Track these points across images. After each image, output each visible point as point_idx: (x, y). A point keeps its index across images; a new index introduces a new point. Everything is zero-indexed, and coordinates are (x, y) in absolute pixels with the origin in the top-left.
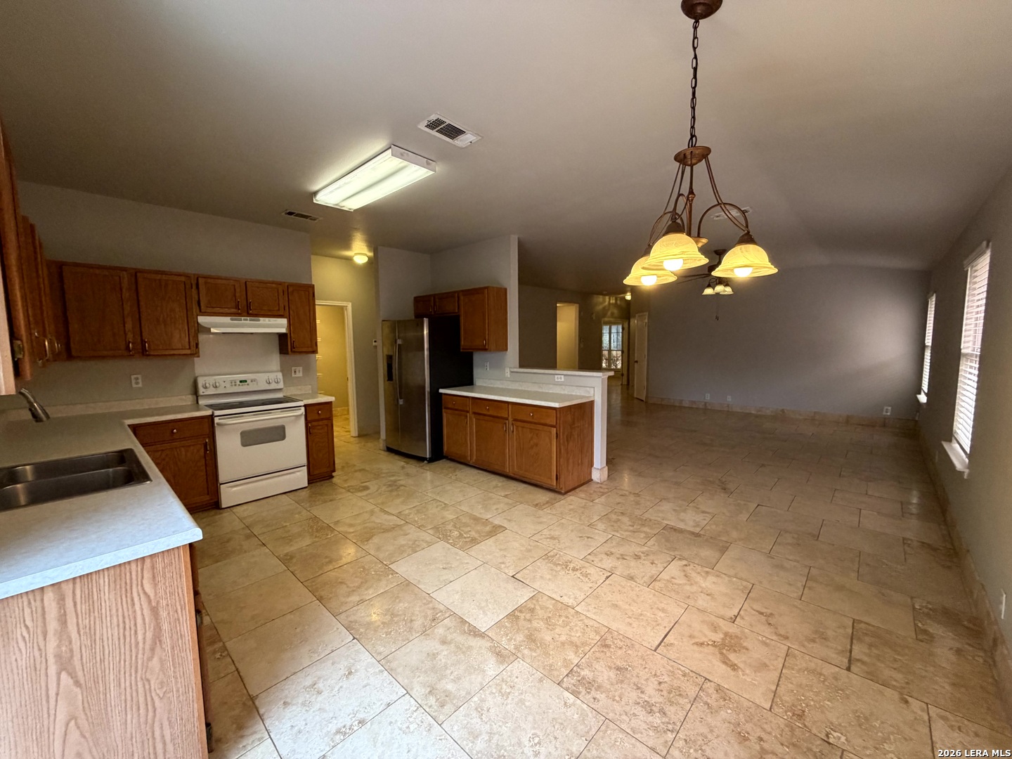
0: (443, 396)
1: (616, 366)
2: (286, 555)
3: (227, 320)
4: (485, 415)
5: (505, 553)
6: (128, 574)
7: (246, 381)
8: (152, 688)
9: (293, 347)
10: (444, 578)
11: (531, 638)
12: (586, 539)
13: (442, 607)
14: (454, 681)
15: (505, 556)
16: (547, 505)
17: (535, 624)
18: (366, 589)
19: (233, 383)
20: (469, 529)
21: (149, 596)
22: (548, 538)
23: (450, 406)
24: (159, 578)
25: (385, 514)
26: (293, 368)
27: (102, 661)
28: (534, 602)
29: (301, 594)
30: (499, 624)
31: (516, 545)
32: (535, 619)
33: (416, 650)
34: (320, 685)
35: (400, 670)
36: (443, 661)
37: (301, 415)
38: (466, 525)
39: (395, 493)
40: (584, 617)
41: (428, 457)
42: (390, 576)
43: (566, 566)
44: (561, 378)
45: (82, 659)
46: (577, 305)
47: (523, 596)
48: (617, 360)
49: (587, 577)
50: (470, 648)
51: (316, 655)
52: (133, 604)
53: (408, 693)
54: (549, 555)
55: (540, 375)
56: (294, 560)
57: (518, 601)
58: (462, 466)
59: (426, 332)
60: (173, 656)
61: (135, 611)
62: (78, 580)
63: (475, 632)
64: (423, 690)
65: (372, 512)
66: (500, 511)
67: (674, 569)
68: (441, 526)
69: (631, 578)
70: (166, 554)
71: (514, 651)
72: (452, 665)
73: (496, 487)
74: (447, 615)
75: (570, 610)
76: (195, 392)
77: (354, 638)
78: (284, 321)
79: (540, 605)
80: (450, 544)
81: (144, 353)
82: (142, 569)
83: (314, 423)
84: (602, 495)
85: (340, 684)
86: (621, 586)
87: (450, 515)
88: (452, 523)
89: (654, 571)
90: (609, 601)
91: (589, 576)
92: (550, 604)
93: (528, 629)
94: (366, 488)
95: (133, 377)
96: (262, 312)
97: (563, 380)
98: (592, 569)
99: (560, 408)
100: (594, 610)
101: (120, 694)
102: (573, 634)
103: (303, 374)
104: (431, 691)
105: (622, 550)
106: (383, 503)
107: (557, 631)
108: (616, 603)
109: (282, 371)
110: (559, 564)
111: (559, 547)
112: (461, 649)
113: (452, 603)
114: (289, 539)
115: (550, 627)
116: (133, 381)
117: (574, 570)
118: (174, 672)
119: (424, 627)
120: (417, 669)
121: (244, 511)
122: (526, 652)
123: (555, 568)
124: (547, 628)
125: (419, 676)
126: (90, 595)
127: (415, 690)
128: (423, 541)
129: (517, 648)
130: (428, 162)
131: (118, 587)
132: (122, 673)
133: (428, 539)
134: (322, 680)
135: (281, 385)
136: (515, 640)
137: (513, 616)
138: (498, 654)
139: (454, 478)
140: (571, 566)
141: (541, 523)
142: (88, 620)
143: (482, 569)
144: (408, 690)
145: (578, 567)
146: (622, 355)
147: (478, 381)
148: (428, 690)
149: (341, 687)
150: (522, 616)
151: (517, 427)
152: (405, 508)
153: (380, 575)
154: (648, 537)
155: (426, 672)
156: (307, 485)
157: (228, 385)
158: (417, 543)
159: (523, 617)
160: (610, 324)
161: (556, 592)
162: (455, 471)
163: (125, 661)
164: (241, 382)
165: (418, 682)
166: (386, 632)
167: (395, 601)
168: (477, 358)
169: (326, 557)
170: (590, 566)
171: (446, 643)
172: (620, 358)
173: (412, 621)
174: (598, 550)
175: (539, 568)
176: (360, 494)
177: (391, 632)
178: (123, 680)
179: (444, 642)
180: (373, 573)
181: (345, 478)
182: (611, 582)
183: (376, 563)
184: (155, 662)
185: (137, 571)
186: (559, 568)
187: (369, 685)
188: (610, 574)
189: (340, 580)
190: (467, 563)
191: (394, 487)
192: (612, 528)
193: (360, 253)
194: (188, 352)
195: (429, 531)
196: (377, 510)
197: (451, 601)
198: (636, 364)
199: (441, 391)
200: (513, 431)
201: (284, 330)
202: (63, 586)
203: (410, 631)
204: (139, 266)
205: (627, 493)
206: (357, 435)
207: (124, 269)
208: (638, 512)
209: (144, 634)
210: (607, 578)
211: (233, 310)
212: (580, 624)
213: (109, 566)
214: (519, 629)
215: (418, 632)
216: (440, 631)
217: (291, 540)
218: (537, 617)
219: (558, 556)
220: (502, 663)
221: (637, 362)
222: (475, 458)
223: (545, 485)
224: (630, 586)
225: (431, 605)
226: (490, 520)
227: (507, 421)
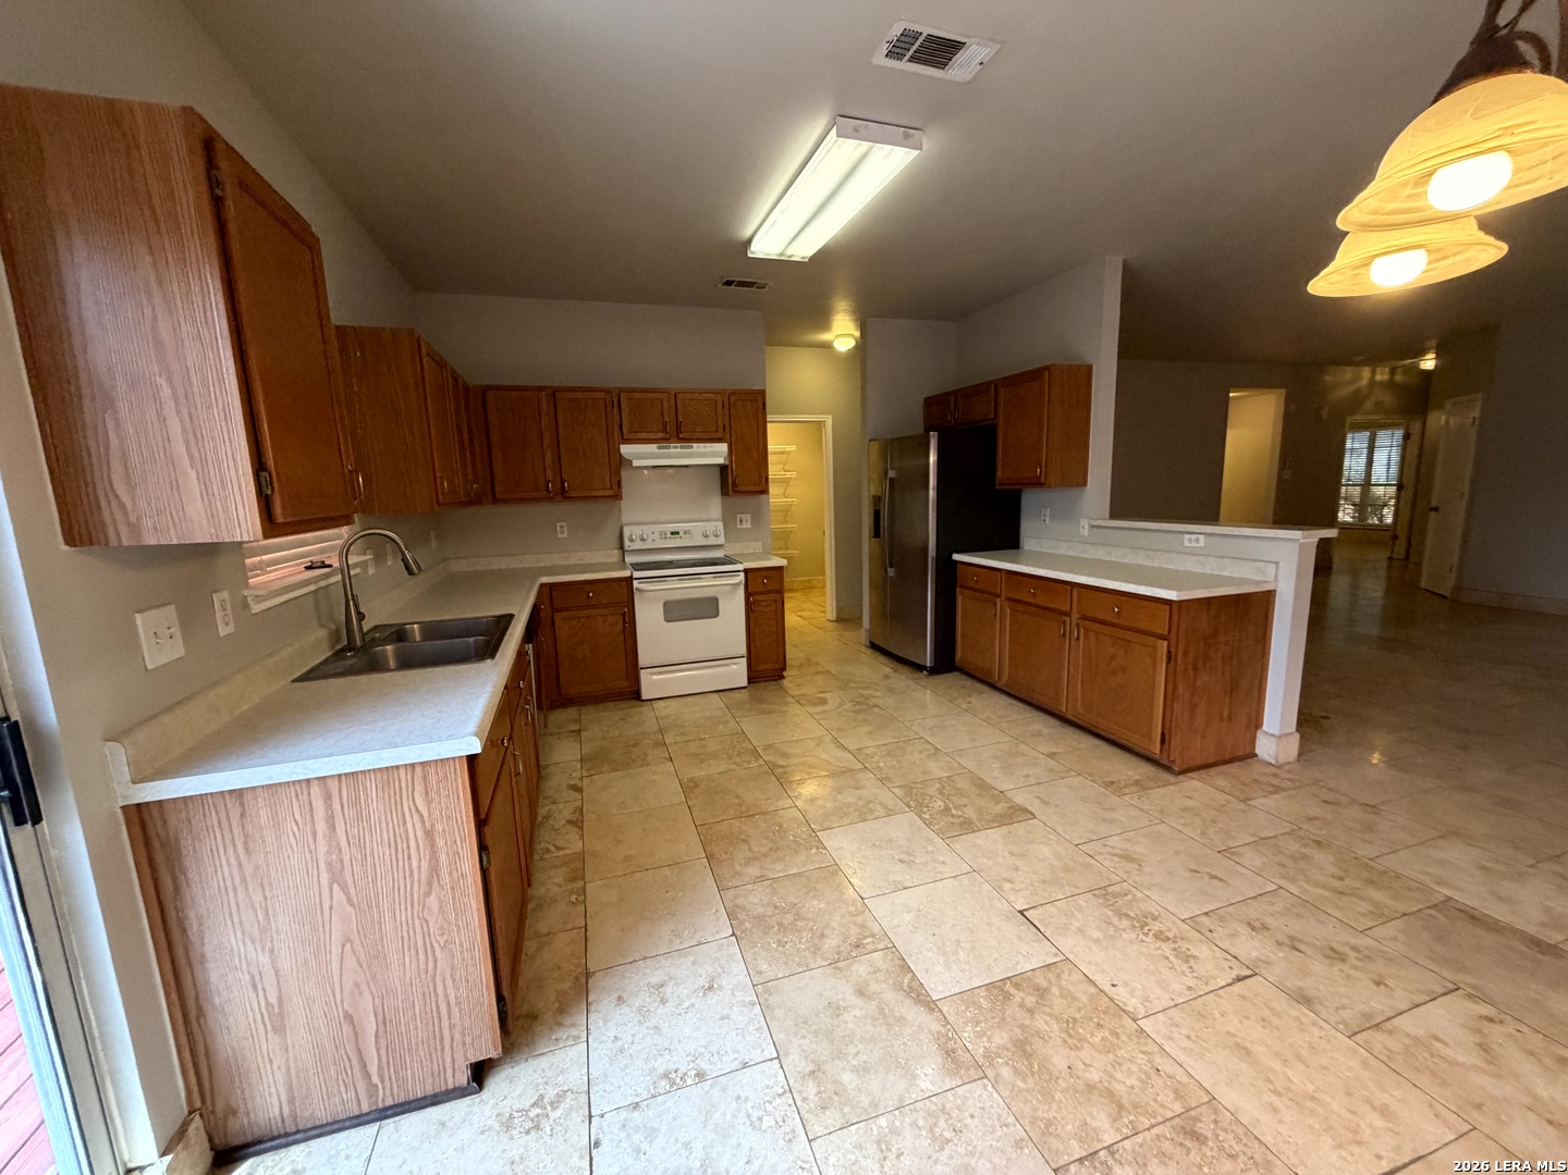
0: (959, 566)
1: (1381, 520)
2: (691, 780)
3: (652, 448)
4: (1028, 604)
5: (1018, 863)
6: (397, 782)
7: (678, 533)
8: (432, 931)
9: (734, 485)
10: (896, 878)
11: (1022, 1048)
12: (1206, 878)
13: (876, 929)
14: (855, 1070)
15: (1017, 869)
16: (1132, 789)
17: (1040, 1022)
18: (774, 862)
19: (663, 535)
20: (964, 801)
21: (422, 816)
22: (1115, 855)
23: (972, 585)
24: (432, 794)
25: (838, 747)
26: (739, 516)
27: (374, 882)
28: (1052, 977)
29: (689, 844)
30: (968, 996)
31: (1046, 851)
32: (1043, 1012)
33: (813, 988)
34: (668, 990)
35: (779, 1013)
36: (850, 1025)
37: (740, 583)
38: (961, 793)
39: (861, 717)
40: (1156, 1049)
41: (928, 665)
42: (814, 850)
43: (1142, 923)
44: (1197, 541)
45: (353, 874)
46: (1283, 392)
47: (1029, 957)
48: (1385, 505)
49: (1187, 961)
50: (902, 1019)
51: (678, 941)
52: (405, 822)
53: (778, 1058)
54: (1110, 889)
55: (1151, 534)
56: (698, 791)
57: (1018, 963)
58: (986, 689)
59: (933, 458)
60: (454, 899)
61: (407, 831)
62: (344, 778)
63: (919, 995)
64: (804, 1064)
65: (819, 741)
66: (1033, 781)
67: (1446, 1019)
68: (918, 786)
69: (1305, 1000)
70: (439, 764)
71: (981, 1061)
72: (862, 1039)
73: (1039, 734)
74: (881, 946)
75: (1127, 1021)
76: (622, 547)
77: (733, 934)
78: (723, 447)
79: (1061, 988)
80: (924, 820)
81: (564, 494)
82: (413, 778)
83: (759, 597)
84: (1271, 793)
85: (693, 1000)
86: (1272, 1010)
87: (937, 769)
88: (938, 785)
89: (1378, 1003)
90: (1228, 1033)
91: (1192, 961)
92: (1082, 993)
93: (1023, 1027)
94: (824, 701)
95: (558, 524)
96: (697, 435)
97: (1202, 543)
98: (1204, 948)
99: (1180, 602)
100: (1186, 1043)
101: (397, 928)
102: (1118, 1075)
103: (752, 524)
104: (814, 1072)
105: (1295, 927)
106: (840, 730)
107: (1085, 1054)
108: (1248, 1045)
109: (723, 521)
110: (1128, 915)
111: (1138, 878)
112: (885, 1016)
113: (895, 927)
114: (700, 758)
115: (1070, 1041)
116: (558, 529)
117: (1159, 936)
118: (457, 920)
119: (839, 953)
120: (806, 1022)
121: (665, 708)
122: (1006, 1072)
123: (1115, 920)
124: (1065, 1041)
125: (804, 1037)
126: (357, 798)
127: (791, 1058)
128: (881, 804)
129: (988, 1056)
130: (906, 134)
131: (387, 795)
132: (397, 902)
133: (890, 804)
134: (672, 983)
135: (721, 540)
136: (989, 1041)
137: (999, 990)
138: (949, 1054)
139: (964, 706)
140: (1156, 926)
141: (1111, 821)
142: (356, 830)
143: (966, 881)
144: (780, 1053)
145: (1170, 935)
146: (1398, 498)
147: (1029, 542)
148: (811, 1067)
149: (692, 1005)
150: (1018, 996)
151: (1087, 630)
152: (869, 743)
153: (800, 844)
154: (1381, 916)
155: (816, 1033)
156: (745, 683)
157: (656, 536)
158: (870, 805)
159: (1018, 999)
160: (1373, 427)
161: (1103, 972)
162: (969, 696)
163: (399, 890)
164: (672, 533)
165: (799, 1046)
166: (779, 941)
167: (808, 892)
168: (1029, 499)
169: (738, 796)
170: (1201, 941)
171: (863, 995)
172: (1392, 502)
173: (823, 935)
174: (1230, 909)
175: (1080, 910)
176: (812, 710)
177: (787, 942)
178: (398, 912)
179: (861, 992)
180: (791, 838)
181: (800, 681)
182: (1245, 993)
183: (802, 823)
184: (432, 901)
185: (407, 780)
186: (1125, 923)
187: (729, 1018)
188: (1249, 972)
189: (743, 837)
190: (943, 863)
191: (864, 707)
192: (1282, 870)
193: (843, 333)
194: (609, 493)
195: (896, 791)
196: (828, 738)
197: (896, 923)
198: (1433, 514)
199: (956, 557)
200: (1078, 639)
201: (721, 461)
202: (329, 781)
203: (814, 952)
204: (556, 384)
205: (1344, 799)
206: (835, 618)
207: (541, 389)
208: (1364, 851)
209: (420, 863)
210: (1240, 979)
211: (660, 435)
212: (1142, 1059)
213: (376, 767)
214: (1003, 1019)
215: (825, 959)
216: (860, 969)
217: (703, 761)
218: (1047, 1010)
219: (1129, 897)
220: (951, 1073)
221: (1436, 509)
222: (1006, 677)
223: (1136, 748)
224: (1298, 1018)
225: (860, 919)
226: (1008, 794)
227: (1067, 619)
